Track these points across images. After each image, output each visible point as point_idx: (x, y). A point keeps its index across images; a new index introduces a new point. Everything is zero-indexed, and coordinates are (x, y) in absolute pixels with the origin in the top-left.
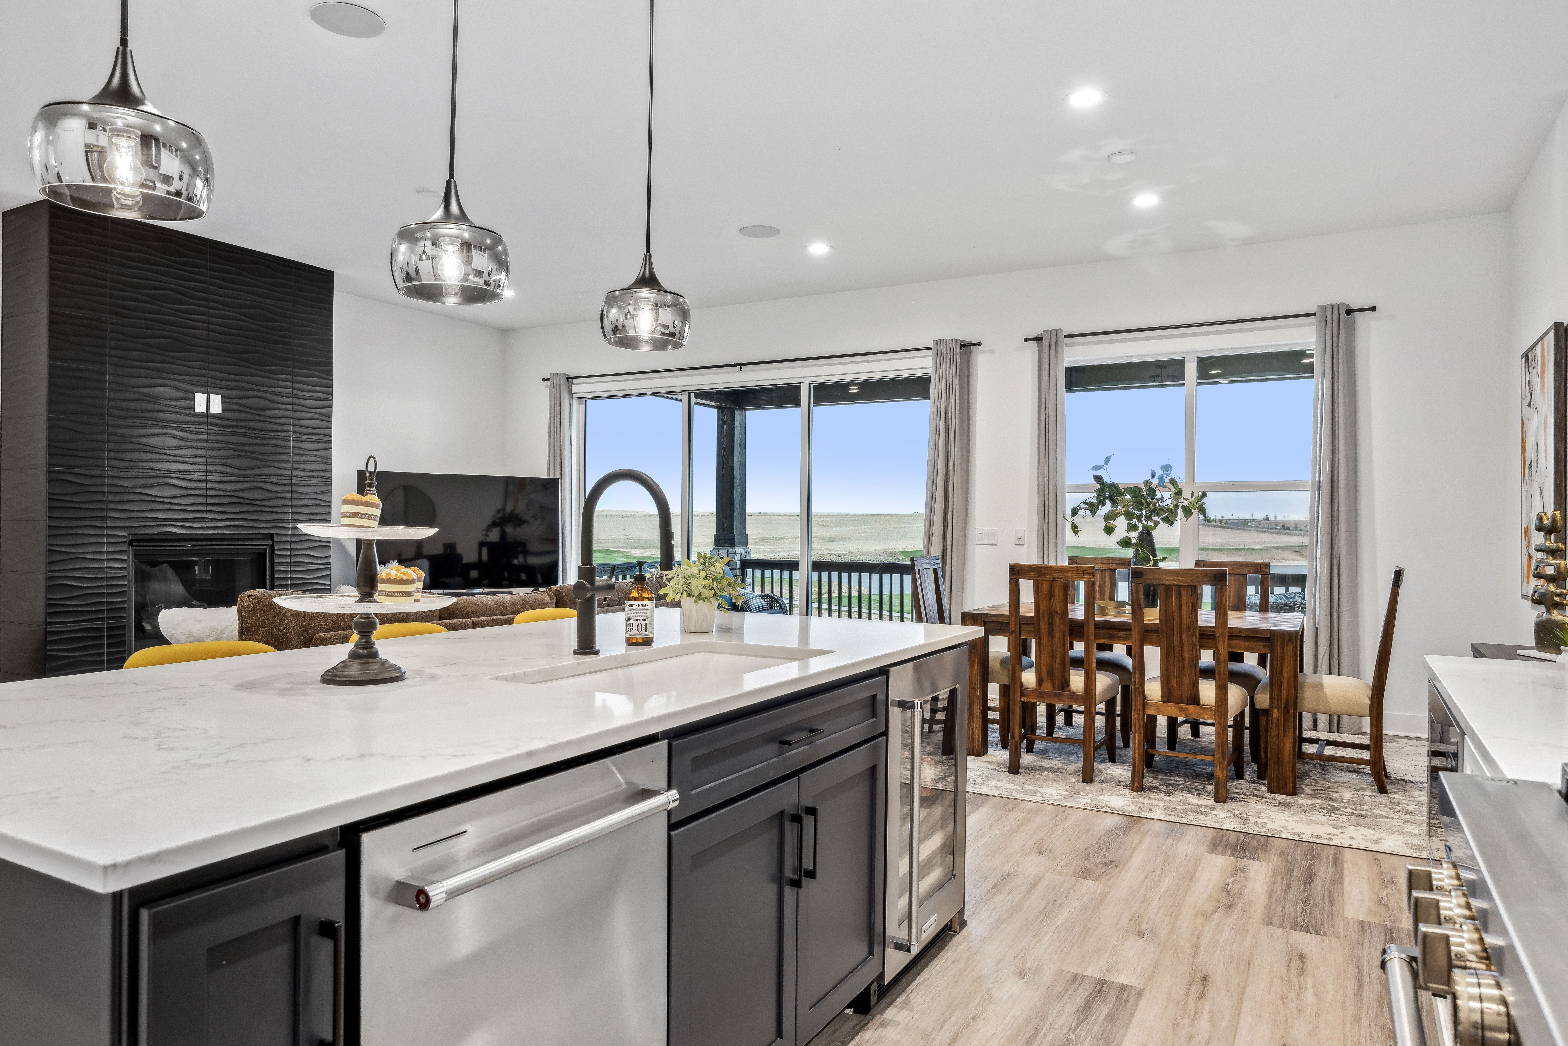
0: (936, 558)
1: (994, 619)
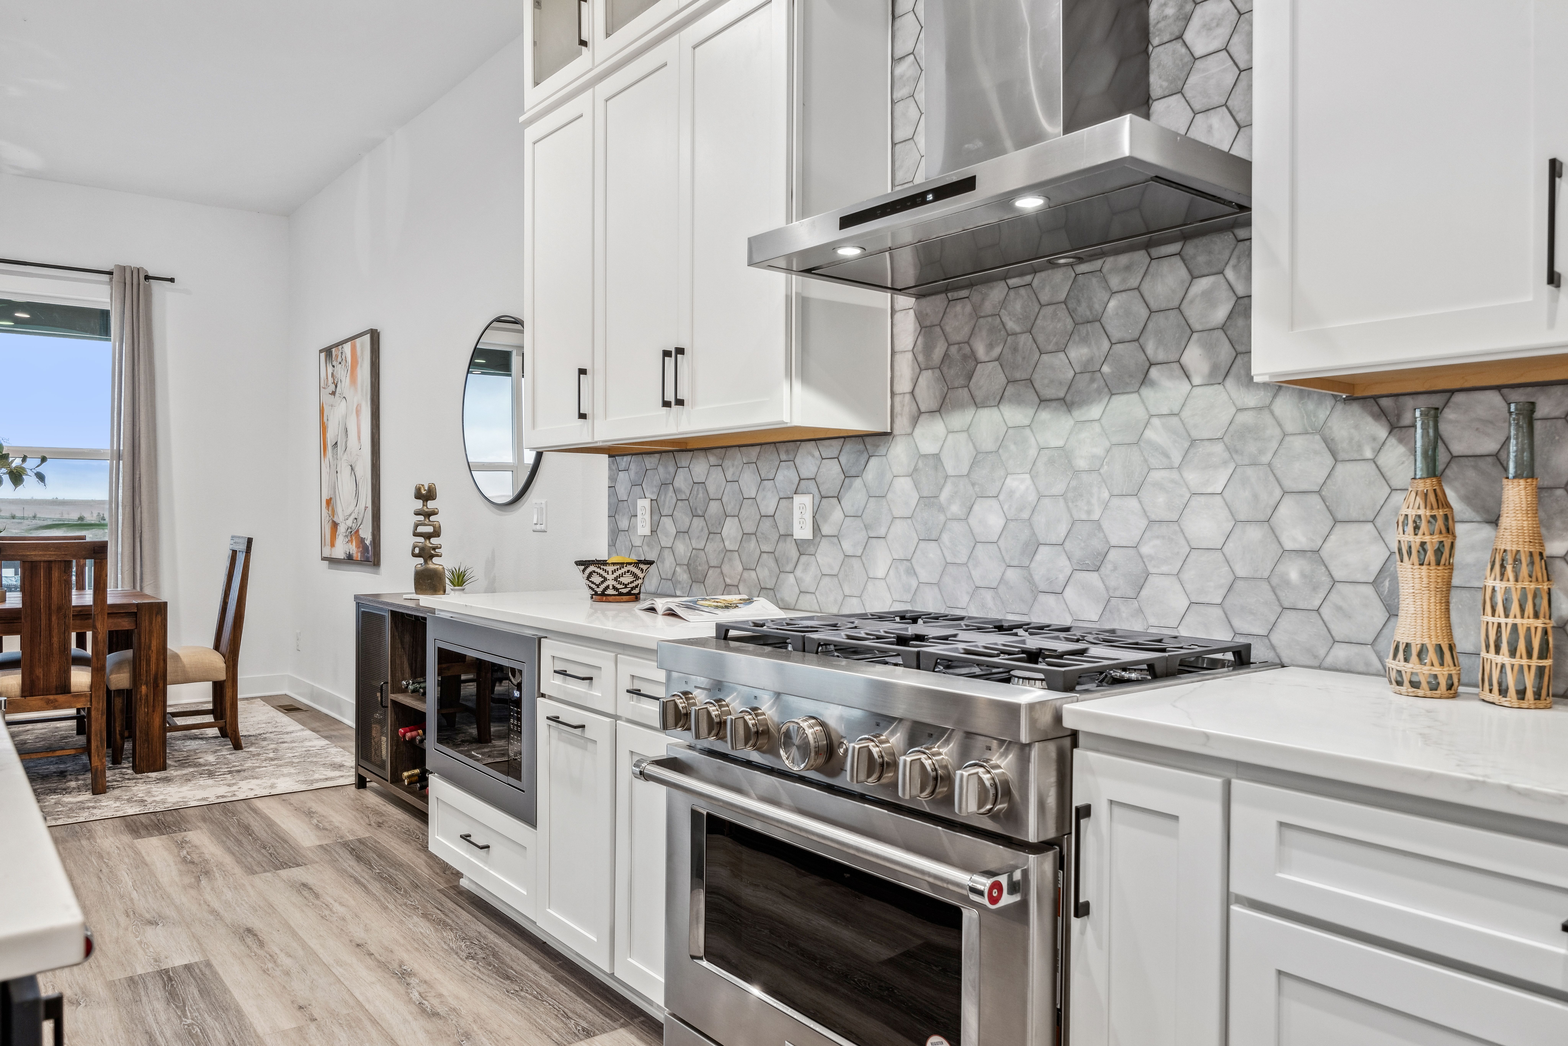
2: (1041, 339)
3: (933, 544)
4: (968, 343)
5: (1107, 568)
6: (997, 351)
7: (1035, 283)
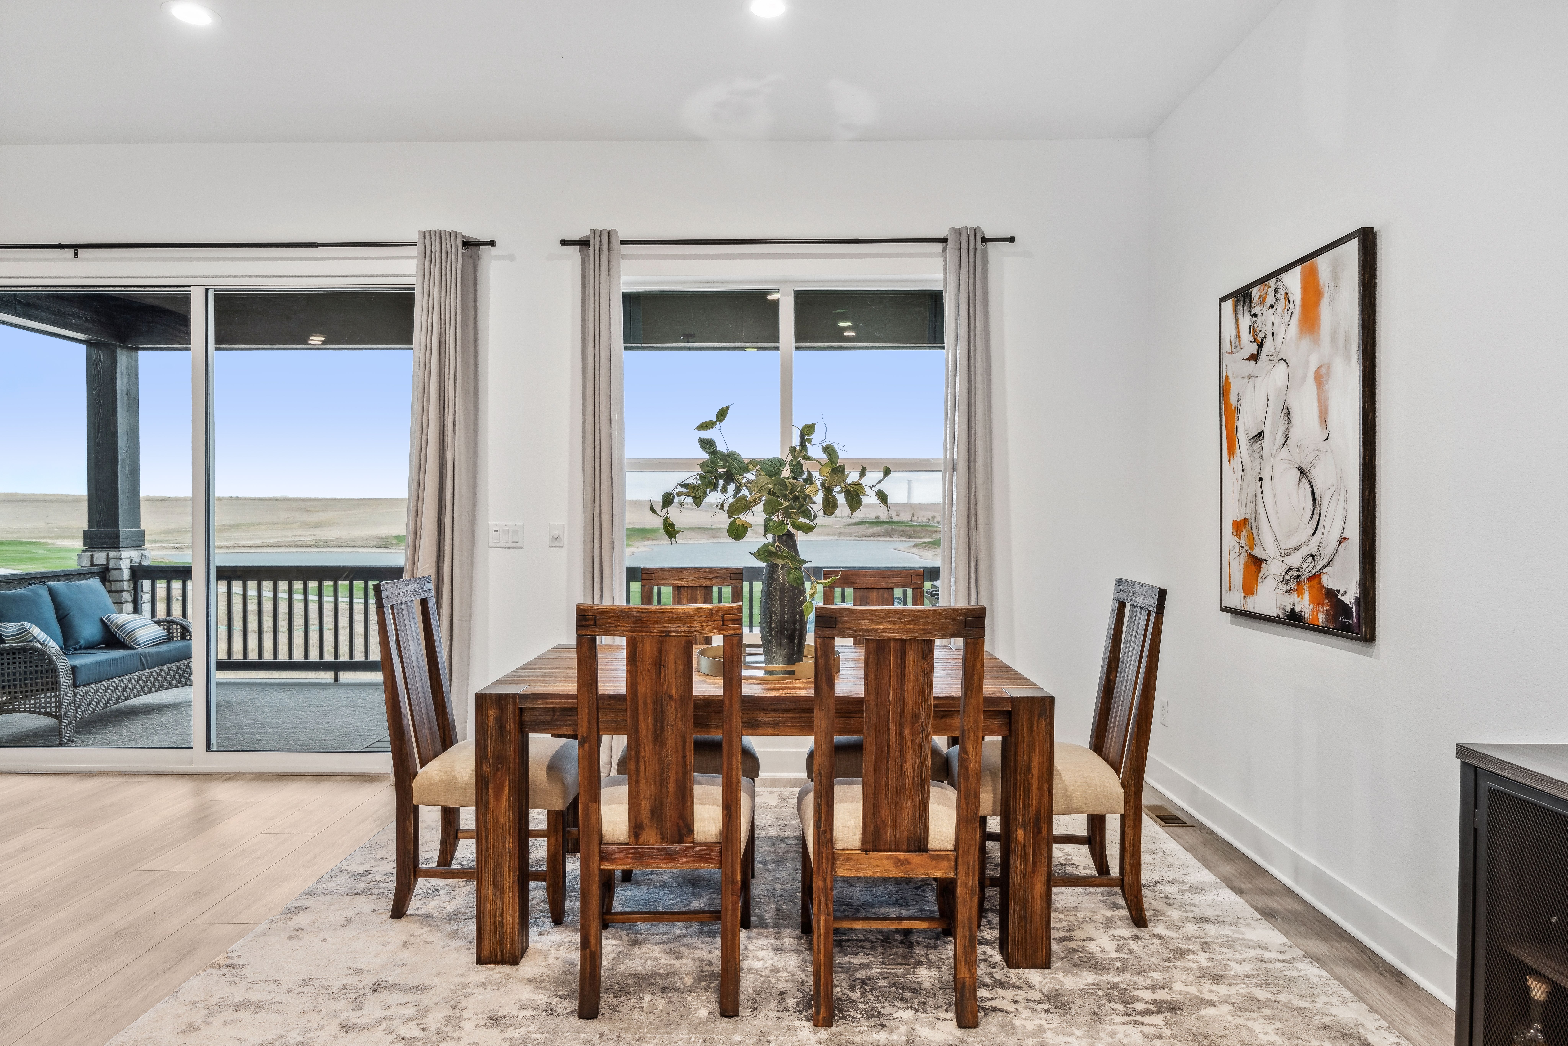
0: (426, 580)
1: (540, 704)
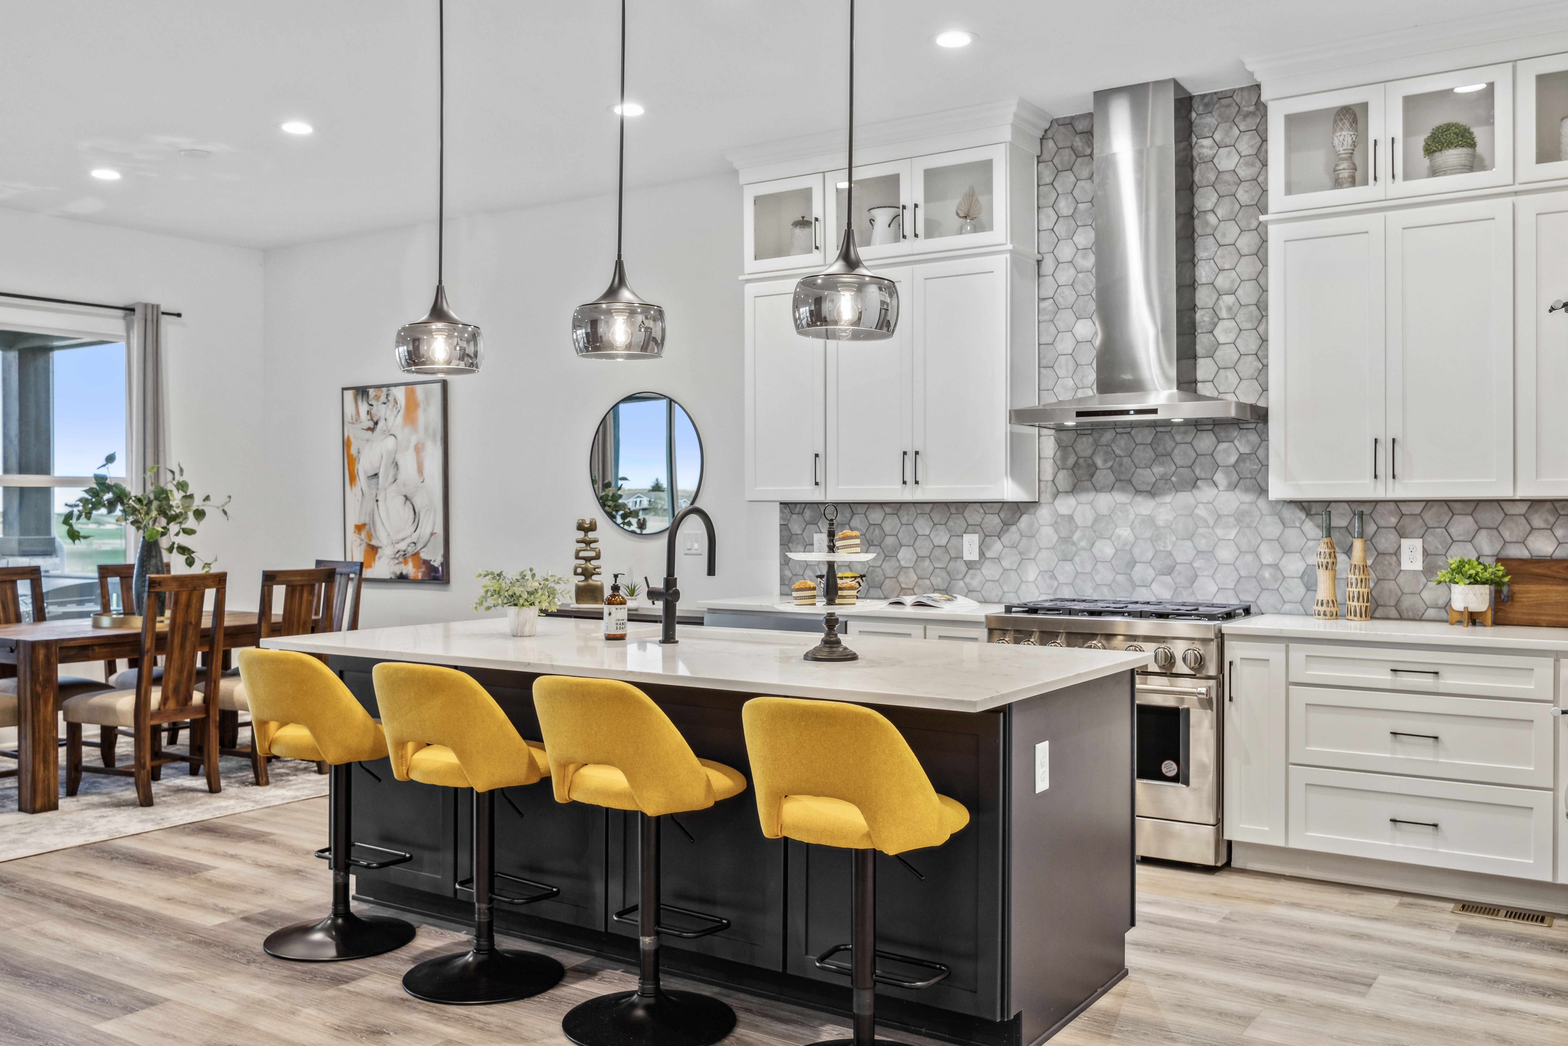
2: (1136, 461)
3: (1069, 563)
4: (1091, 458)
5: (1175, 574)
6: (1110, 464)
7: (1132, 433)
